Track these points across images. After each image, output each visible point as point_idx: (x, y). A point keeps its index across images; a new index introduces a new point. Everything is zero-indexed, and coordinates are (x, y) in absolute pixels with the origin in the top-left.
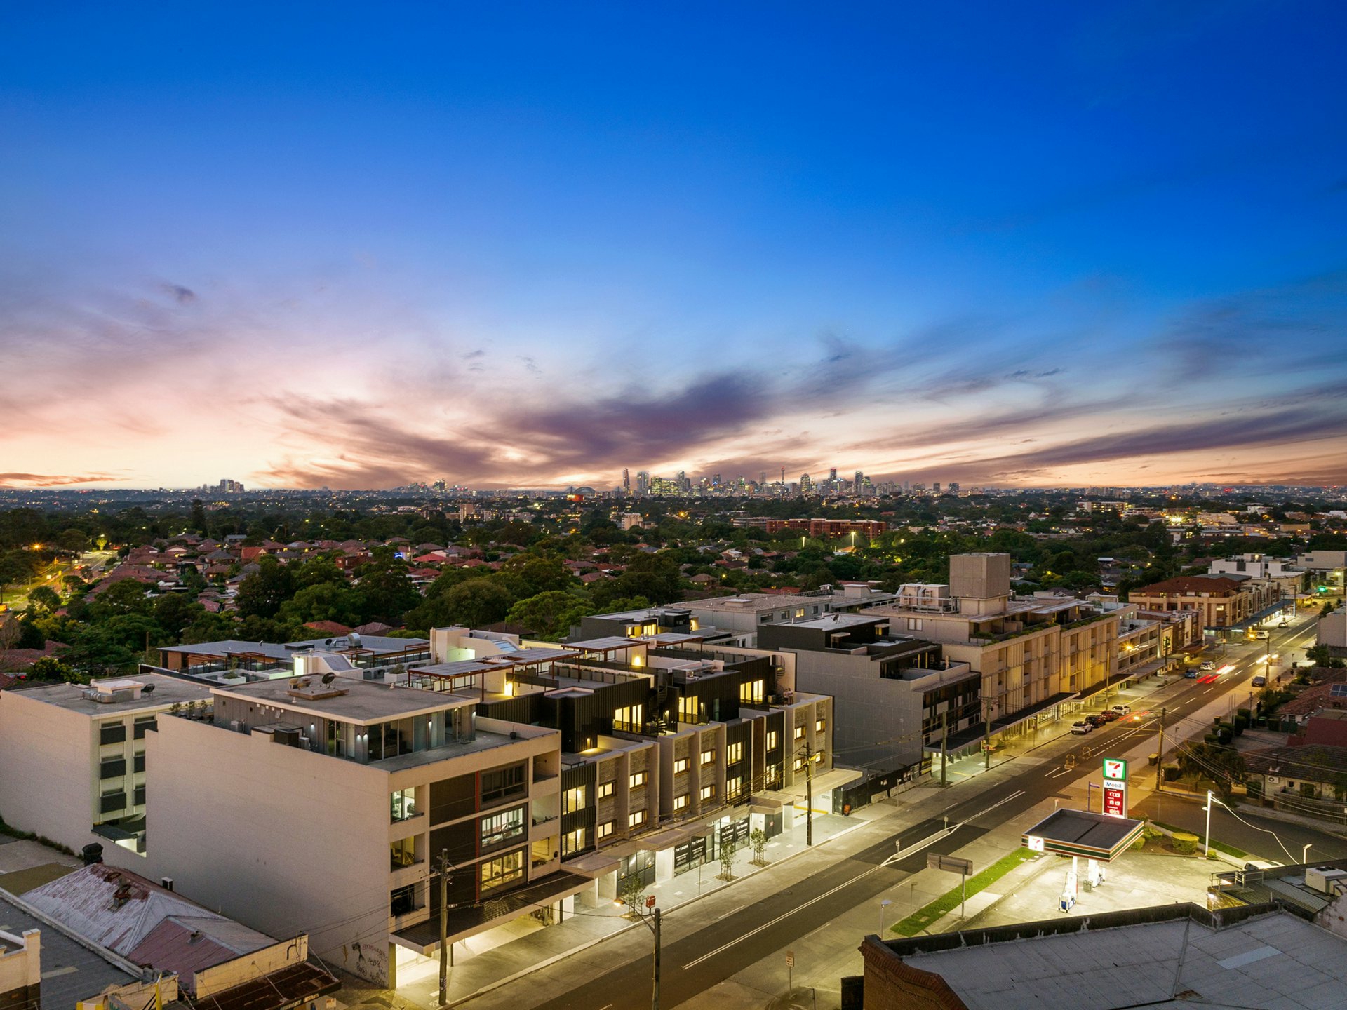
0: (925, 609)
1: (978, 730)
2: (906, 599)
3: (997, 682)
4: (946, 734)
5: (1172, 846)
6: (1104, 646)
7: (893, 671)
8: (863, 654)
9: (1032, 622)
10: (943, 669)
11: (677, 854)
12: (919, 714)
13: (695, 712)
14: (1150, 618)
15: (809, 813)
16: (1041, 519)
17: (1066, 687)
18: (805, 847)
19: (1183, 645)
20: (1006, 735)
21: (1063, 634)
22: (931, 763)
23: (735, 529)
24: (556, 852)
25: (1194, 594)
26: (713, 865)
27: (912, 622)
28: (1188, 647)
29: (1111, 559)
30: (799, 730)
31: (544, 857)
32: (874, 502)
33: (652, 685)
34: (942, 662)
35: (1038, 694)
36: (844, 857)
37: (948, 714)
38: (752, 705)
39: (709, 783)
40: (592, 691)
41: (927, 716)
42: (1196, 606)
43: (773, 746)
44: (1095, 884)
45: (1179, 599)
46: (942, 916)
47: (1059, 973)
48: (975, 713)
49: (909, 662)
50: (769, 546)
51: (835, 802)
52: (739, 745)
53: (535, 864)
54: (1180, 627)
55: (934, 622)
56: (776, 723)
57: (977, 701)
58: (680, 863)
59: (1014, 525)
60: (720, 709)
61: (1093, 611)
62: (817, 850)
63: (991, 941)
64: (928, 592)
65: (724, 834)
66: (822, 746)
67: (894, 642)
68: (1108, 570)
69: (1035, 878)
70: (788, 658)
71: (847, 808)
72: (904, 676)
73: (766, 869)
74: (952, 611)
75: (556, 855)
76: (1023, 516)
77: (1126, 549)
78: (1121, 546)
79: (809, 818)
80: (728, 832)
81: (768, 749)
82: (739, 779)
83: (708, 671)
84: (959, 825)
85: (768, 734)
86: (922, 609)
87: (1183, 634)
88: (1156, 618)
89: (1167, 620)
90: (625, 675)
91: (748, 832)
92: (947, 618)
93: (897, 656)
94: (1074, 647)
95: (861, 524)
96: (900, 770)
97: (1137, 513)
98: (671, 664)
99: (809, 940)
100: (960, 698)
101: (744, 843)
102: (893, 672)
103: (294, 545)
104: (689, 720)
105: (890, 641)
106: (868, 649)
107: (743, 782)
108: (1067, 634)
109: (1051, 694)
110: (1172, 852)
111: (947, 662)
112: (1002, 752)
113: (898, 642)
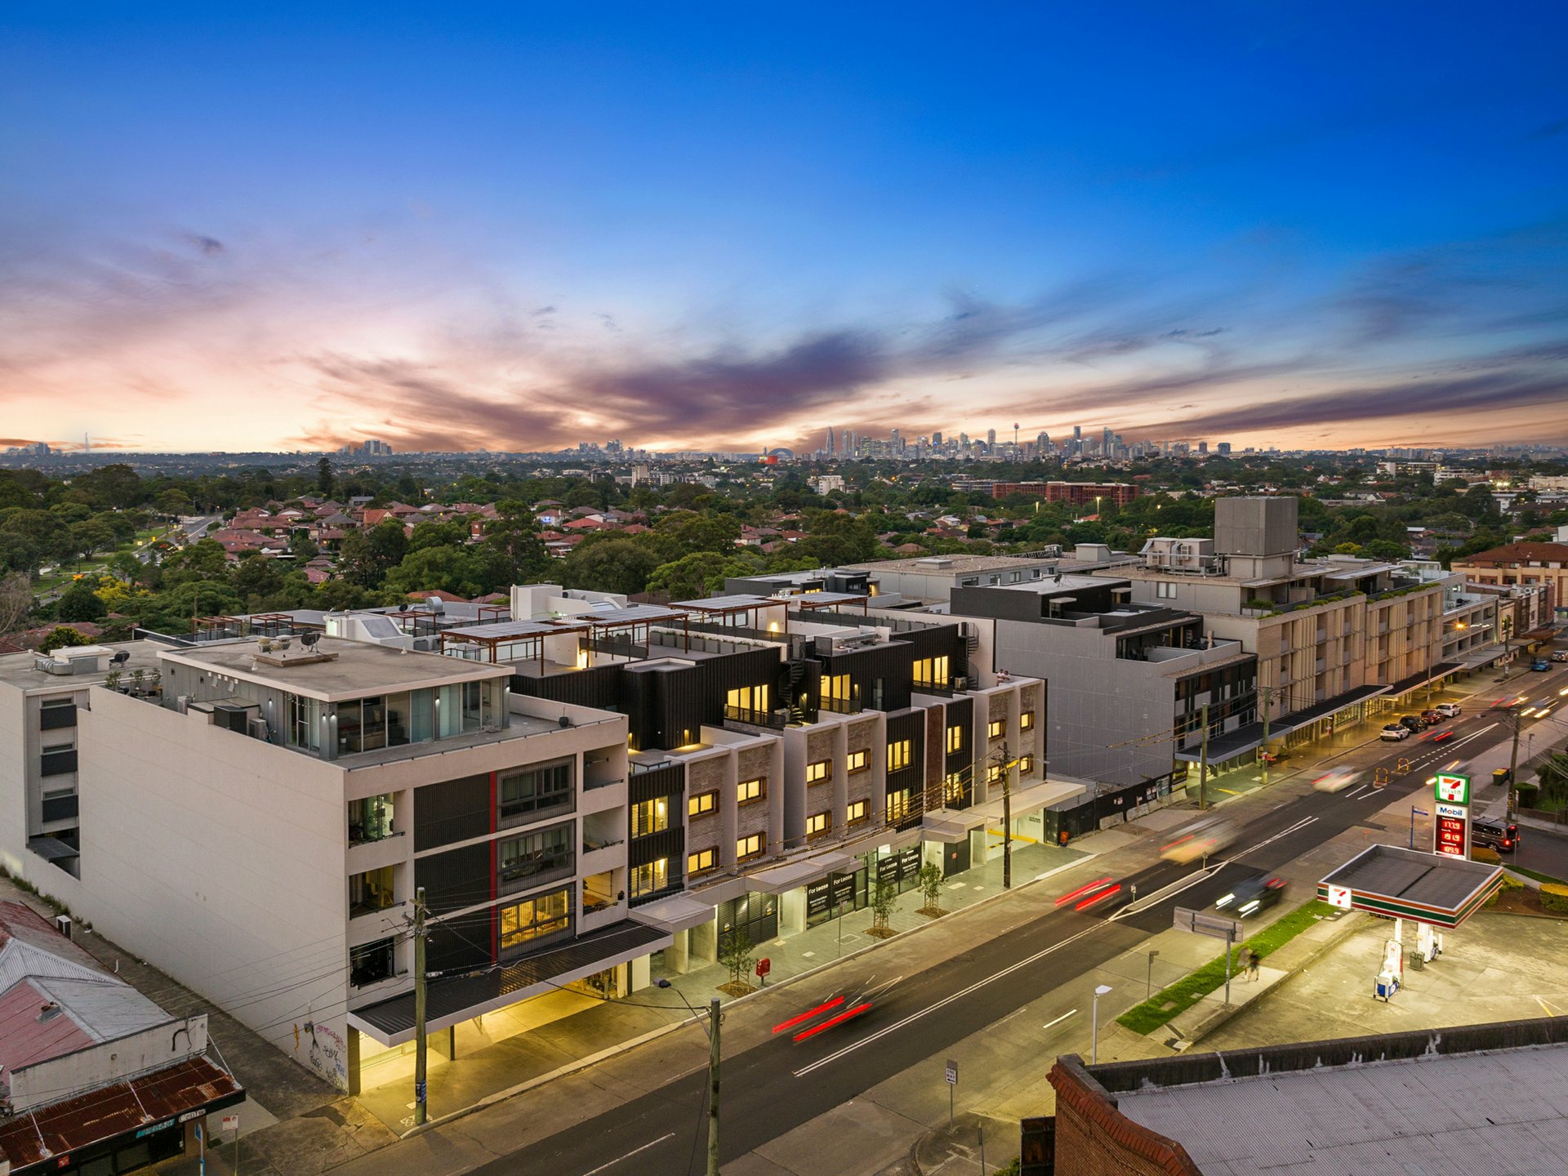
0: (1182, 571)
1: (1251, 731)
2: (1155, 557)
3: (1279, 667)
4: (1207, 736)
5: (1539, 903)
6: (1425, 625)
7: (1134, 648)
8: (1094, 627)
9: (1325, 588)
10: (1205, 647)
11: (810, 898)
12: (1169, 708)
13: (846, 696)
14: (1484, 591)
15: (1008, 840)
16: (1332, 483)
17: (1372, 678)
18: (1000, 891)
19: (1528, 628)
20: (1291, 740)
21: (1369, 606)
22: (1186, 776)
23: (954, 493)
24: (622, 893)
25: (1539, 564)
26: (866, 913)
27: (1163, 587)
28: (1535, 630)
29: (1422, 529)
30: (996, 726)
31: (605, 898)
32: (1126, 465)
33: (784, 658)
34: (1203, 641)
35: (1335, 686)
36: (1055, 906)
37: (1209, 710)
38: (932, 689)
39: (862, 797)
40: (693, 664)
41: (1181, 712)
42: (1543, 579)
43: (957, 746)
44: (1427, 958)
45: (1518, 571)
46: (1195, 1002)
47: (1392, 1135)
48: (1248, 707)
49: (1156, 638)
50: (995, 513)
51: (1048, 828)
52: (906, 744)
53: (587, 910)
54: (1524, 604)
55: (1192, 586)
56: (962, 715)
57: (1250, 693)
58: (816, 910)
59: (1299, 490)
60: (884, 693)
61: (1408, 579)
62: (1019, 895)
63: (1272, 1069)
64: (1185, 548)
65: (883, 869)
66: (1029, 749)
67: (1137, 611)
68: (1419, 541)
69: (1336, 946)
70: (983, 627)
71: (1064, 836)
72: (1150, 657)
73: (942, 921)
74: (1218, 573)
75: (621, 897)
76: (1310, 479)
77: (1441, 517)
78: (1435, 513)
79: (1007, 850)
80: (890, 866)
81: (949, 750)
82: (906, 792)
83: (868, 641)
84: (1224, 864)
85: (950, 730)
86: (1177, 570)
87: (1528, 614)
88: (1492, 592)
89: (1506, 595)
90: (748, 644)
91: (919, 866)
92: (1211, 581)
93: (1140, 629)
94: (1384, 625)
95: (1109, 487)
96: (1142, 784)
97: (1453, 476)
98: (811, 631)
99: (991, 1035)
100: (1228, 688)
101: (913, 882)
102: (1134, 652)
103: (427, 508)
104: (836, 705)
105: (1131, 611)
106: (1100, 620)
107: (911, 794)
108: (1375, 607)
109: (1352, 687)
110: (1539, 911)
111: (1210, 639)
112: (1285, 763)
113: (1141, 612)
